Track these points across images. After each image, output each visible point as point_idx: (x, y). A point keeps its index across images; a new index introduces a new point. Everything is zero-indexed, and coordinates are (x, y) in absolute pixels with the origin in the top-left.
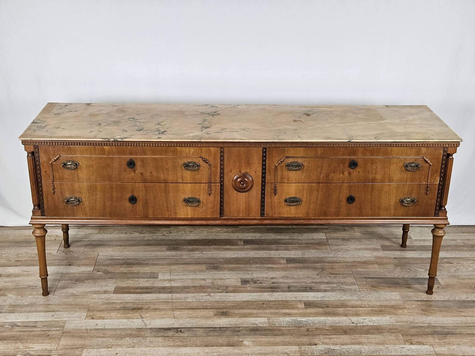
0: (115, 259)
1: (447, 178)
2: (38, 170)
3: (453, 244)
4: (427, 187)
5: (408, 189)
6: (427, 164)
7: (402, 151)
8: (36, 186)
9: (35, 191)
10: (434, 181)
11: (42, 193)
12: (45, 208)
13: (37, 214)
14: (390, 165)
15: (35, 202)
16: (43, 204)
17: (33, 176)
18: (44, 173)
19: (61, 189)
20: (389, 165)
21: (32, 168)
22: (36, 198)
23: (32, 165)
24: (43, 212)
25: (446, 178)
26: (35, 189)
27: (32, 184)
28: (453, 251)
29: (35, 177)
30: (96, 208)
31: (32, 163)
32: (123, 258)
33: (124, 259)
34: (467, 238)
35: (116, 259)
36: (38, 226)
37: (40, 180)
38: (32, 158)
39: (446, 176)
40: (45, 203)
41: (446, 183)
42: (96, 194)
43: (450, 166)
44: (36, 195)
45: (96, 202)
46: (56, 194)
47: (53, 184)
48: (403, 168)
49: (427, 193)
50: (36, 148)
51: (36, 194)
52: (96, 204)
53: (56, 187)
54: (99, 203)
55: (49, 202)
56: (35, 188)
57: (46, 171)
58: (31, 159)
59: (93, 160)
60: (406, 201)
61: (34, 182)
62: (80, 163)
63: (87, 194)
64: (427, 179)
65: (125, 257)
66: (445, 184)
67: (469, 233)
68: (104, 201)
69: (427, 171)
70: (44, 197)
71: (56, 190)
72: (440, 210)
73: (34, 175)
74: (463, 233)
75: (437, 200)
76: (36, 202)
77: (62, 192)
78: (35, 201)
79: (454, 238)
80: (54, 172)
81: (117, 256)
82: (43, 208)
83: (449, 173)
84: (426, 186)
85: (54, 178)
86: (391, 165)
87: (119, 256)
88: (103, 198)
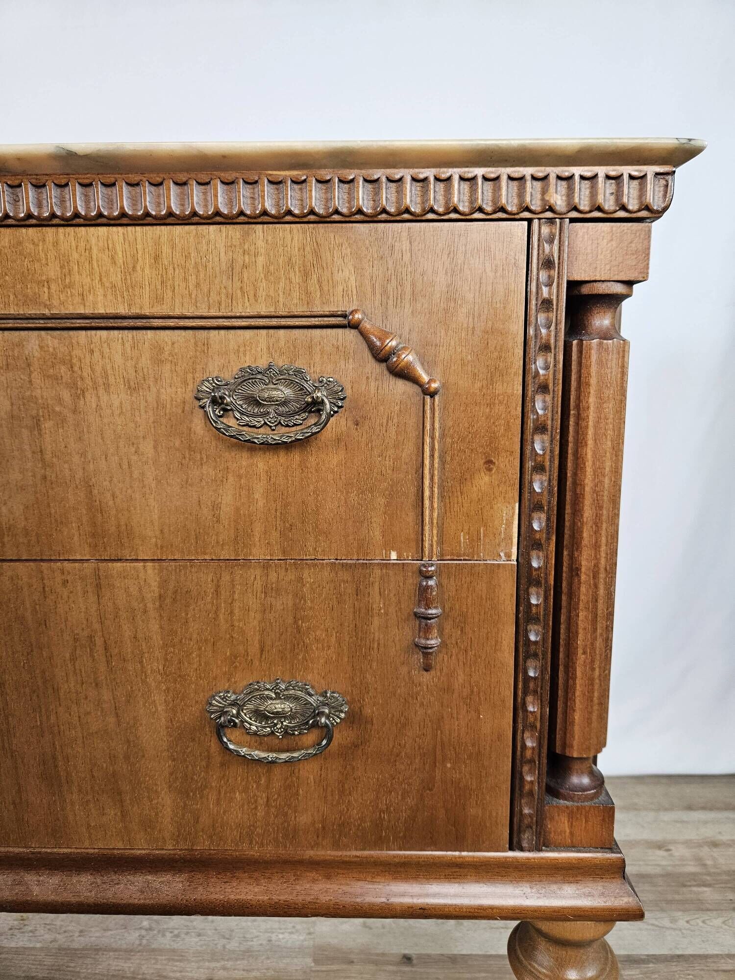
1: (588, 513)
3: (658, 870)
4: (423, 595)
5: (265, 610)
6: (401, 387)
7: (157, 258)
10: (475, 540)
14: (79, 394)
20: (66, 395)
25: (577, 511)
28: (662, 910)
34: (708, 833)
39: (578, 499)
41: (585, 561)
43: (599, 408)
48: (198, 425)
49: (425, 650)
60: (259, 715)
64: (410, 518)
66: (575, 571)
67: (711, 809)
69: (409, 448)
72: (553, 791)
74: (690, 808)
75: (518, 708)
79: (658, 837)
83: (598, 473)
84: (412, 581)
86: (91, 399)
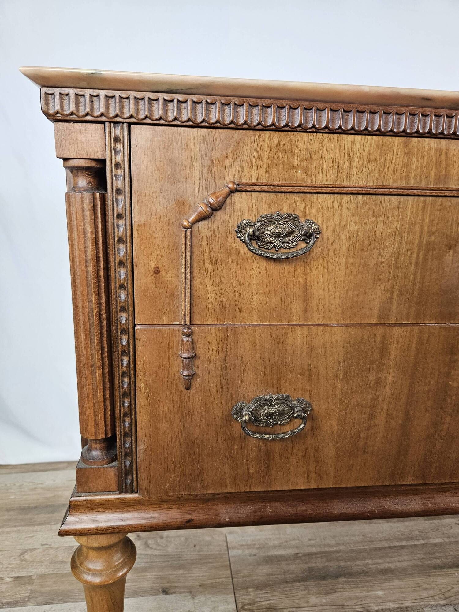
0: (276, 556)
2: (121, 263)
8: (102, 348)
9: (99, 372)
11: (133, 384)
12: (141, 457)
13: (100, 483)
15: (92, 428)
16: (131, 433)
17: (94, 298)
18: (151, 278)
19: (224, 360)
21: (90, 253)
22: (100, 406)
23: (90, 237)
24: (126, 474)
26: (98, 363)
27: (82, 336)
29: (99, 304)
30: (366, 446)
31: (89, 228)
32: (292, 552)
33: (296, 556)
35: (279, 559)
36: (103, 540)
37: (124, 317)
38: (94, 199)
40: (140, 432)
42: (379, 383)
44: (100, 396)
45: (372, 416)
46: (196, 383)
47: (188, 335)
50: (117, 140)
51: (100, 387)
52: (368, 429)
53: (200, 348)
54: (382, 424)
55: (163, 426)
56: (97, 356)
57: (157, 271)
58: (87, 206)
59: (385, 214)
61: (95, 330)
62: (327, 232)
63: (339, 384)
65: (297, 547)
68: (407, 413)
70: (142, 400)
71: (200, 367)
73: (99, 294)
76: (96, 424)
77: (225, 376)
78: (91, 423)
80: (196, 272)
81: (275, 547)
82: (130, 453)
85: (195, 309)
87: (280, 546)
88: (403, 400)
